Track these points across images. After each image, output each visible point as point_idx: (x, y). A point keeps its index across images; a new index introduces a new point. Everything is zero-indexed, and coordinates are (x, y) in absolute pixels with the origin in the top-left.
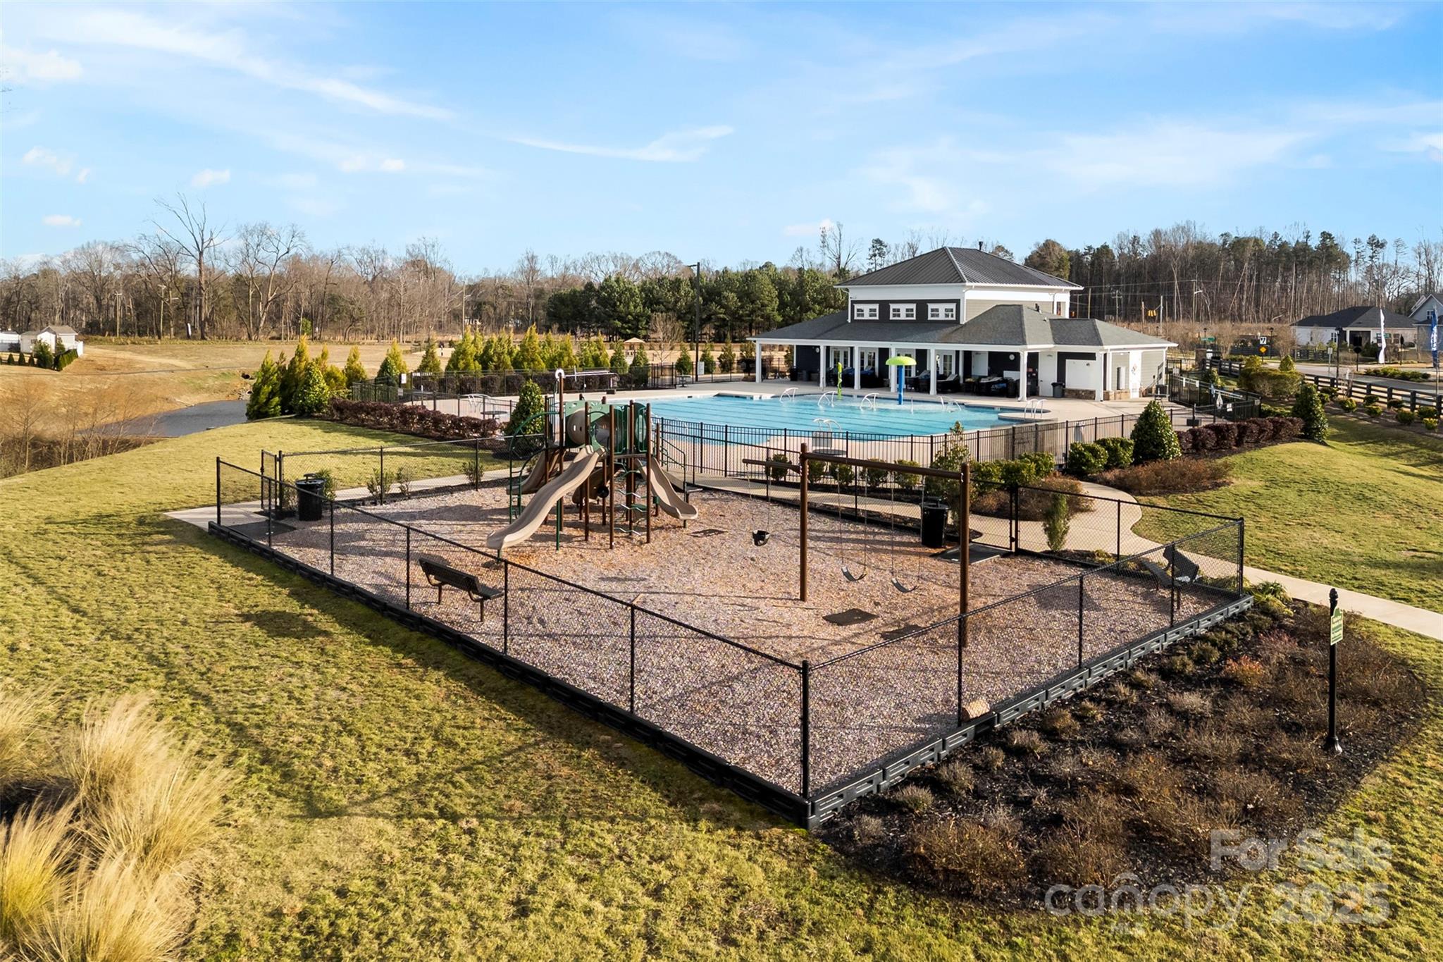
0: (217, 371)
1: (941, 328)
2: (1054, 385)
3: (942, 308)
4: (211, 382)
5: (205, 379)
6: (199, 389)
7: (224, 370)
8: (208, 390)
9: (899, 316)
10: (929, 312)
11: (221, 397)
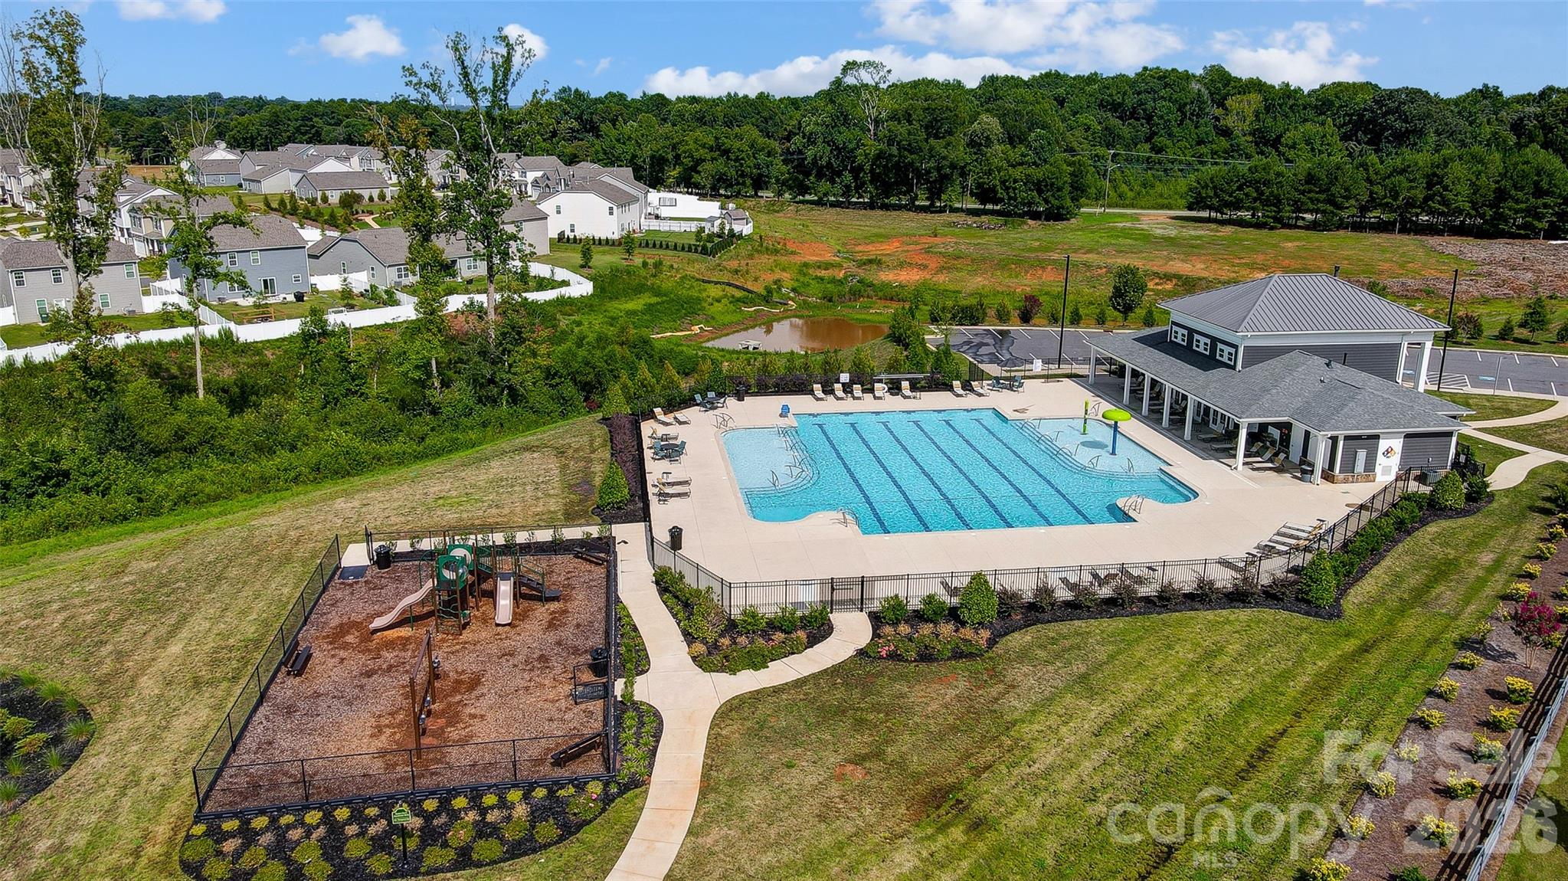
3: (1226, 350)
9: (1199, 347)
10: (1218, 351)
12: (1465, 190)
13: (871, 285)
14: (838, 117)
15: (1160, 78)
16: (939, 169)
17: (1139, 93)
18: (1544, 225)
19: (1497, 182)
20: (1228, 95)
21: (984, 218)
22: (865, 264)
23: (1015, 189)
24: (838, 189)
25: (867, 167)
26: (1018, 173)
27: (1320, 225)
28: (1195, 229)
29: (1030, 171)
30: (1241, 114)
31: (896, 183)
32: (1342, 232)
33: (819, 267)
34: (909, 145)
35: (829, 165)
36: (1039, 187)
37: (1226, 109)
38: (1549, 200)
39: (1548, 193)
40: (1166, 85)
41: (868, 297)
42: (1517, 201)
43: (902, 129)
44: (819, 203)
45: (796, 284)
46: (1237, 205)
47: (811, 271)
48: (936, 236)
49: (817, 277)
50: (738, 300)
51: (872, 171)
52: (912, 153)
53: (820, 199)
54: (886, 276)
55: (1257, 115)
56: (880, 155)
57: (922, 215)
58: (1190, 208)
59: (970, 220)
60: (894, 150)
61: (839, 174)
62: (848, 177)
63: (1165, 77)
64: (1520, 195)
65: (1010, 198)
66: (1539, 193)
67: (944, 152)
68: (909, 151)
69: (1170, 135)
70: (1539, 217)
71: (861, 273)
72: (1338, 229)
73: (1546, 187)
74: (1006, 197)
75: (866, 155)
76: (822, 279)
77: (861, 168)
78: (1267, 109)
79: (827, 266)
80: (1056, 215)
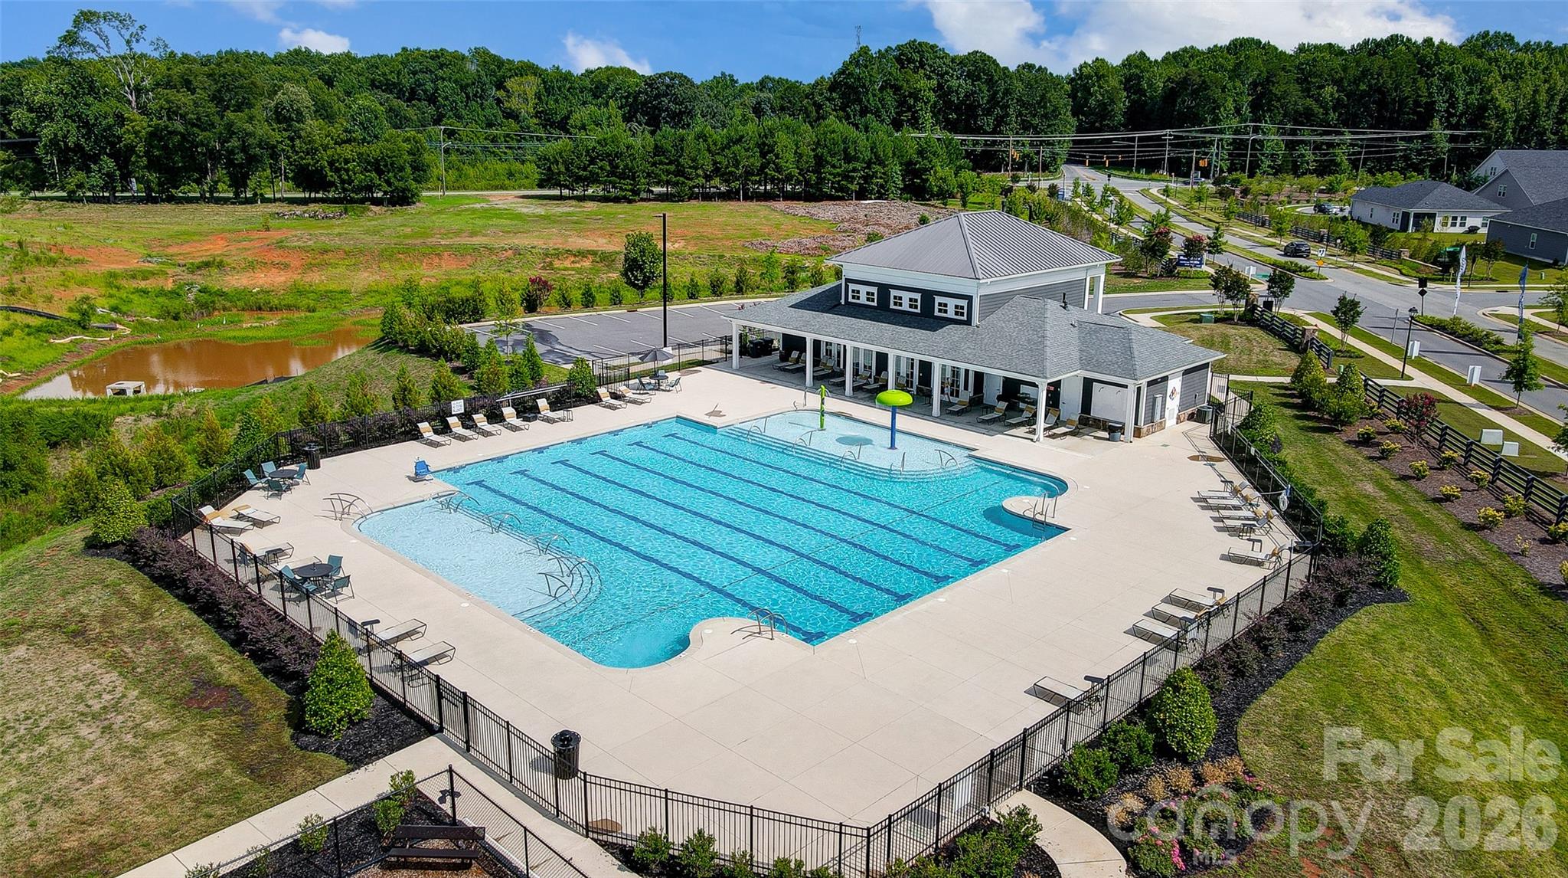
3: (951, 303)
9: (900, 305)
10: (936, 307)
12: (791, 157)
13: (222, 294)
14: (79, 83)
15: (433, 58)
16: (244, 149)
17: (415, 73)
18: (854, 187)
19: (813, 150)
20: (504, 77)
21: (313, 207)
22: (199, 268)
23: (347, 171)
24: (96, 179)
25: (140, 148)
26: (347, 151)
27: (674, 196)
28: (558, 206)
29: (364, 149)
30: (523, 94)
31: (185, 169)
32: (693, 202)
33: (134, 277)
34: (198, 119)
35: (78, 147)
36: (378, 166)
37: (508, 91)
38: (857, 165)
39: (857, 159)
40: (442, 66)
41: (225, 309)
42: (834, 166)
43: (183, 98)
44: (71, 198)
45: (113, 302)
46: (593, 179)
47: (124, 283)
48: (268, 229)
49: (137, 291)
50: (39, 330)
51: (147, 153)
52: (204, 130)
53: (72, 193)
54: (235, 281)
55: (538, 96)
56: (154, 135)
57: (230, 208)
58: (541, 186)
59: (299, 210)
60: (178, 126)
61: (95, 159)
62: (108, 164)
63: (439, 57)
64: (835, 161)
65: (343, 182)
66: (848, 159)
67: (249, 128)
68: (198, 127)
69: (459, 117)
70: (851, 180)
71: (199, 280)
72: (690, 199)
73: (853, 153)
74: (338, 181)
75: (136, 133)
76: (145, 292)
77: (131, 149)
78: (549, 91)
79: (146, 275)
80: (402, 199)
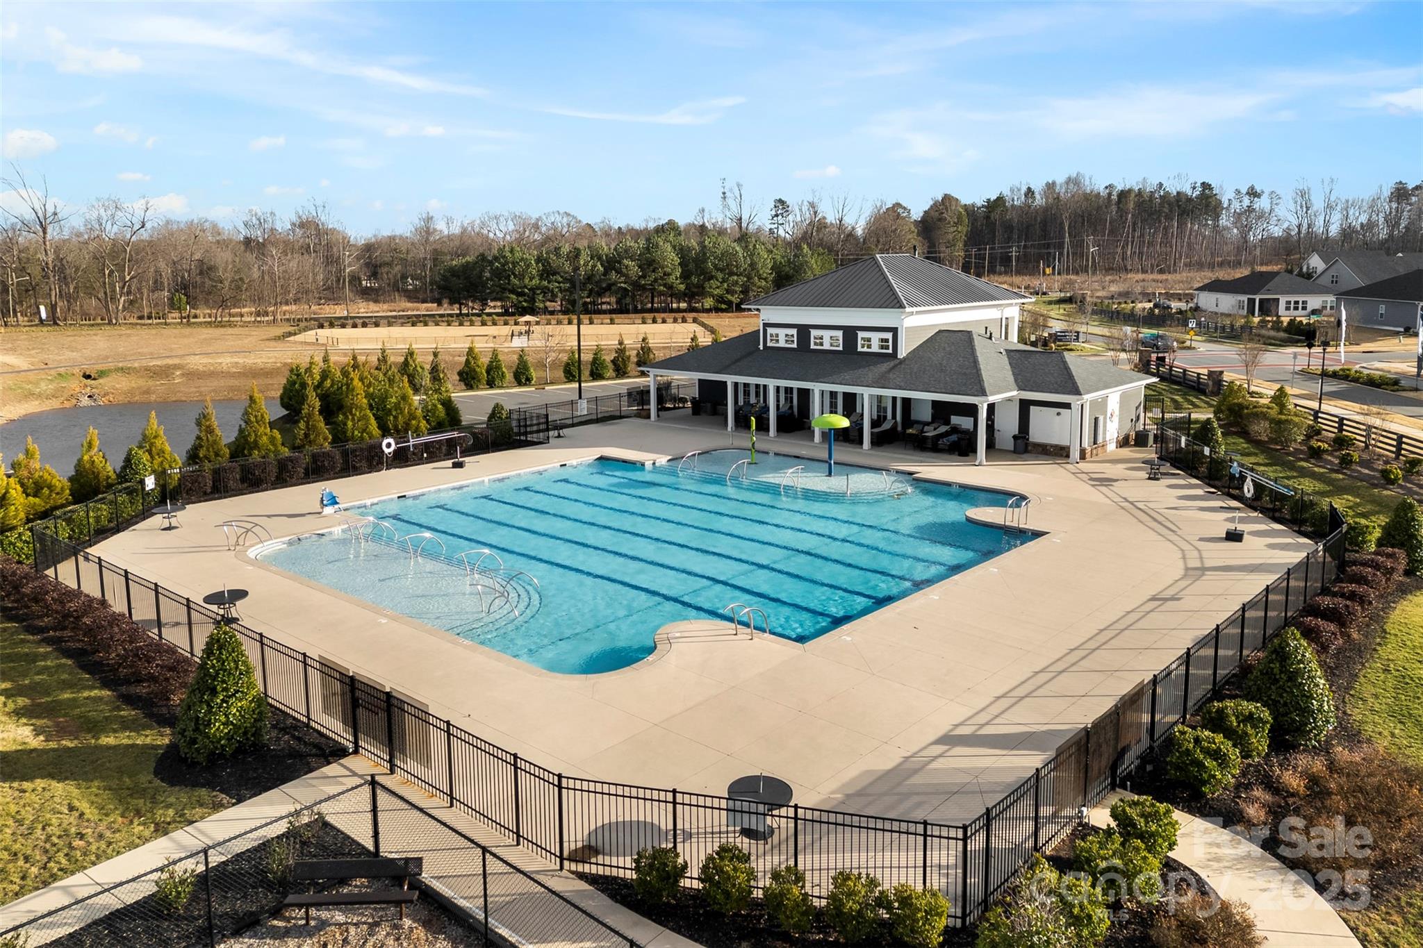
0: (53, 372)
1: (875, 364)
2: (1015, 437)
3: (875, 337)
4: (43, 386)
5: (37, 384)
6: (29, 396)
7: (62, 370)
8: (39, 396)
9: (821, 344)
10: (860, 342)
11: (55, 404)
